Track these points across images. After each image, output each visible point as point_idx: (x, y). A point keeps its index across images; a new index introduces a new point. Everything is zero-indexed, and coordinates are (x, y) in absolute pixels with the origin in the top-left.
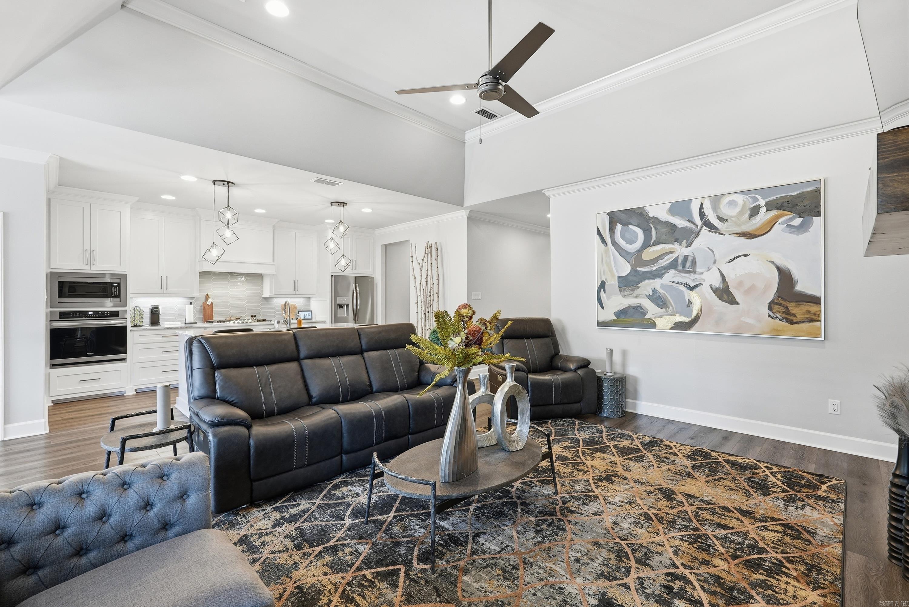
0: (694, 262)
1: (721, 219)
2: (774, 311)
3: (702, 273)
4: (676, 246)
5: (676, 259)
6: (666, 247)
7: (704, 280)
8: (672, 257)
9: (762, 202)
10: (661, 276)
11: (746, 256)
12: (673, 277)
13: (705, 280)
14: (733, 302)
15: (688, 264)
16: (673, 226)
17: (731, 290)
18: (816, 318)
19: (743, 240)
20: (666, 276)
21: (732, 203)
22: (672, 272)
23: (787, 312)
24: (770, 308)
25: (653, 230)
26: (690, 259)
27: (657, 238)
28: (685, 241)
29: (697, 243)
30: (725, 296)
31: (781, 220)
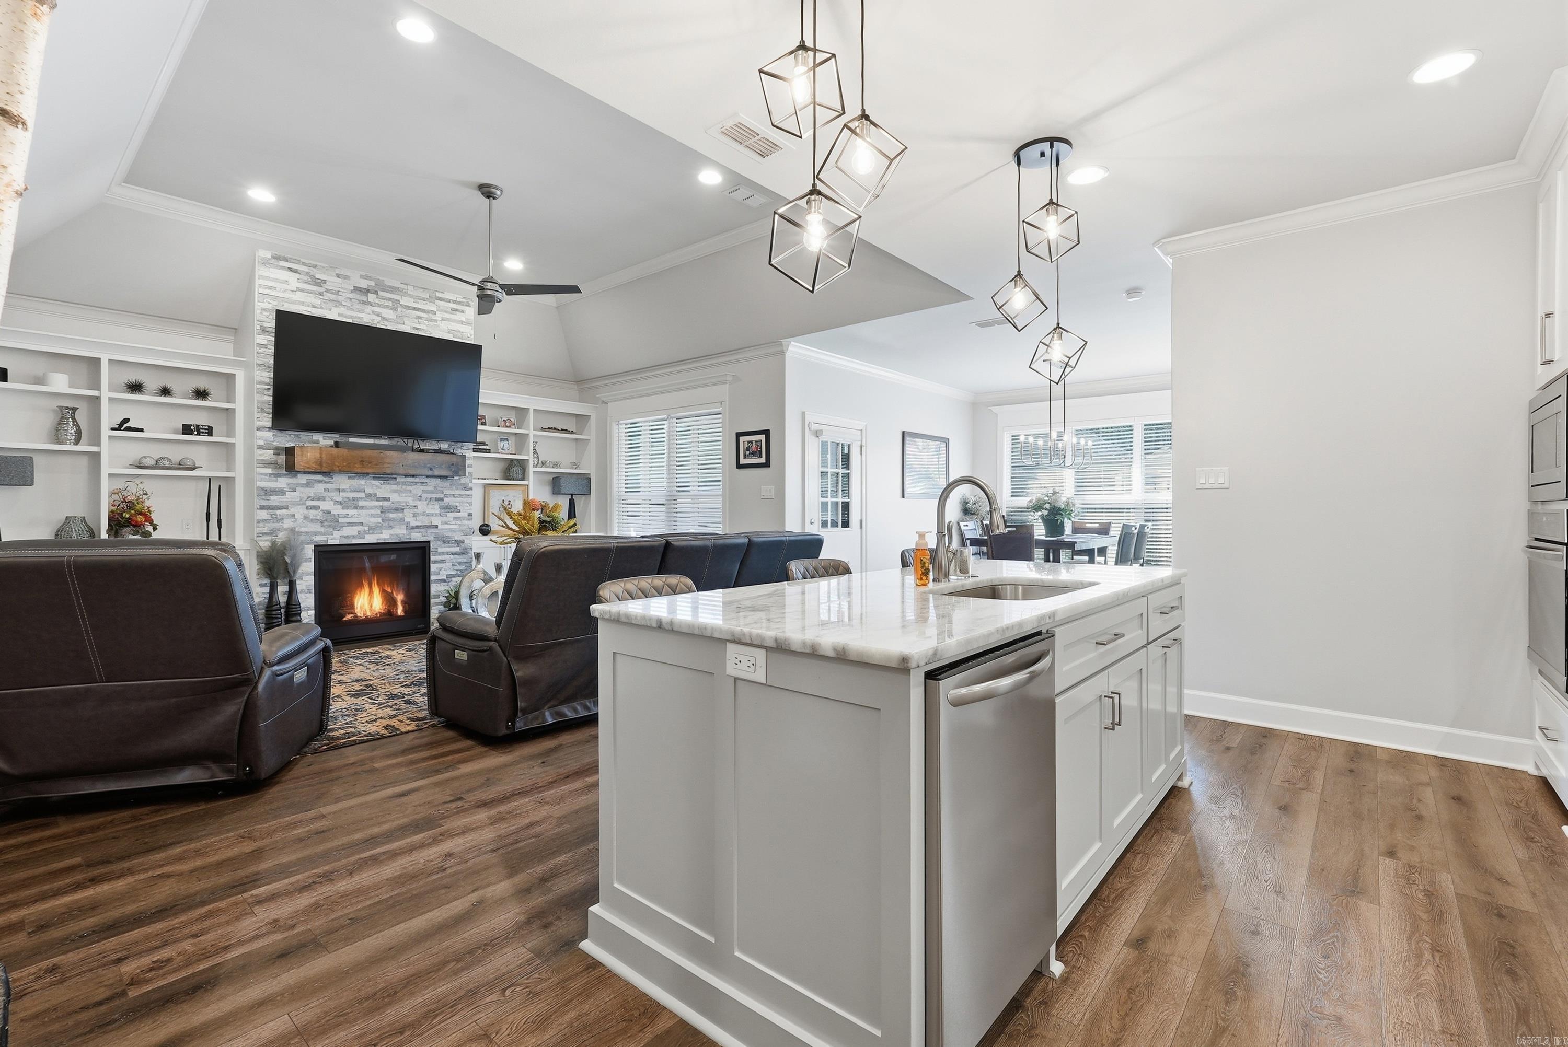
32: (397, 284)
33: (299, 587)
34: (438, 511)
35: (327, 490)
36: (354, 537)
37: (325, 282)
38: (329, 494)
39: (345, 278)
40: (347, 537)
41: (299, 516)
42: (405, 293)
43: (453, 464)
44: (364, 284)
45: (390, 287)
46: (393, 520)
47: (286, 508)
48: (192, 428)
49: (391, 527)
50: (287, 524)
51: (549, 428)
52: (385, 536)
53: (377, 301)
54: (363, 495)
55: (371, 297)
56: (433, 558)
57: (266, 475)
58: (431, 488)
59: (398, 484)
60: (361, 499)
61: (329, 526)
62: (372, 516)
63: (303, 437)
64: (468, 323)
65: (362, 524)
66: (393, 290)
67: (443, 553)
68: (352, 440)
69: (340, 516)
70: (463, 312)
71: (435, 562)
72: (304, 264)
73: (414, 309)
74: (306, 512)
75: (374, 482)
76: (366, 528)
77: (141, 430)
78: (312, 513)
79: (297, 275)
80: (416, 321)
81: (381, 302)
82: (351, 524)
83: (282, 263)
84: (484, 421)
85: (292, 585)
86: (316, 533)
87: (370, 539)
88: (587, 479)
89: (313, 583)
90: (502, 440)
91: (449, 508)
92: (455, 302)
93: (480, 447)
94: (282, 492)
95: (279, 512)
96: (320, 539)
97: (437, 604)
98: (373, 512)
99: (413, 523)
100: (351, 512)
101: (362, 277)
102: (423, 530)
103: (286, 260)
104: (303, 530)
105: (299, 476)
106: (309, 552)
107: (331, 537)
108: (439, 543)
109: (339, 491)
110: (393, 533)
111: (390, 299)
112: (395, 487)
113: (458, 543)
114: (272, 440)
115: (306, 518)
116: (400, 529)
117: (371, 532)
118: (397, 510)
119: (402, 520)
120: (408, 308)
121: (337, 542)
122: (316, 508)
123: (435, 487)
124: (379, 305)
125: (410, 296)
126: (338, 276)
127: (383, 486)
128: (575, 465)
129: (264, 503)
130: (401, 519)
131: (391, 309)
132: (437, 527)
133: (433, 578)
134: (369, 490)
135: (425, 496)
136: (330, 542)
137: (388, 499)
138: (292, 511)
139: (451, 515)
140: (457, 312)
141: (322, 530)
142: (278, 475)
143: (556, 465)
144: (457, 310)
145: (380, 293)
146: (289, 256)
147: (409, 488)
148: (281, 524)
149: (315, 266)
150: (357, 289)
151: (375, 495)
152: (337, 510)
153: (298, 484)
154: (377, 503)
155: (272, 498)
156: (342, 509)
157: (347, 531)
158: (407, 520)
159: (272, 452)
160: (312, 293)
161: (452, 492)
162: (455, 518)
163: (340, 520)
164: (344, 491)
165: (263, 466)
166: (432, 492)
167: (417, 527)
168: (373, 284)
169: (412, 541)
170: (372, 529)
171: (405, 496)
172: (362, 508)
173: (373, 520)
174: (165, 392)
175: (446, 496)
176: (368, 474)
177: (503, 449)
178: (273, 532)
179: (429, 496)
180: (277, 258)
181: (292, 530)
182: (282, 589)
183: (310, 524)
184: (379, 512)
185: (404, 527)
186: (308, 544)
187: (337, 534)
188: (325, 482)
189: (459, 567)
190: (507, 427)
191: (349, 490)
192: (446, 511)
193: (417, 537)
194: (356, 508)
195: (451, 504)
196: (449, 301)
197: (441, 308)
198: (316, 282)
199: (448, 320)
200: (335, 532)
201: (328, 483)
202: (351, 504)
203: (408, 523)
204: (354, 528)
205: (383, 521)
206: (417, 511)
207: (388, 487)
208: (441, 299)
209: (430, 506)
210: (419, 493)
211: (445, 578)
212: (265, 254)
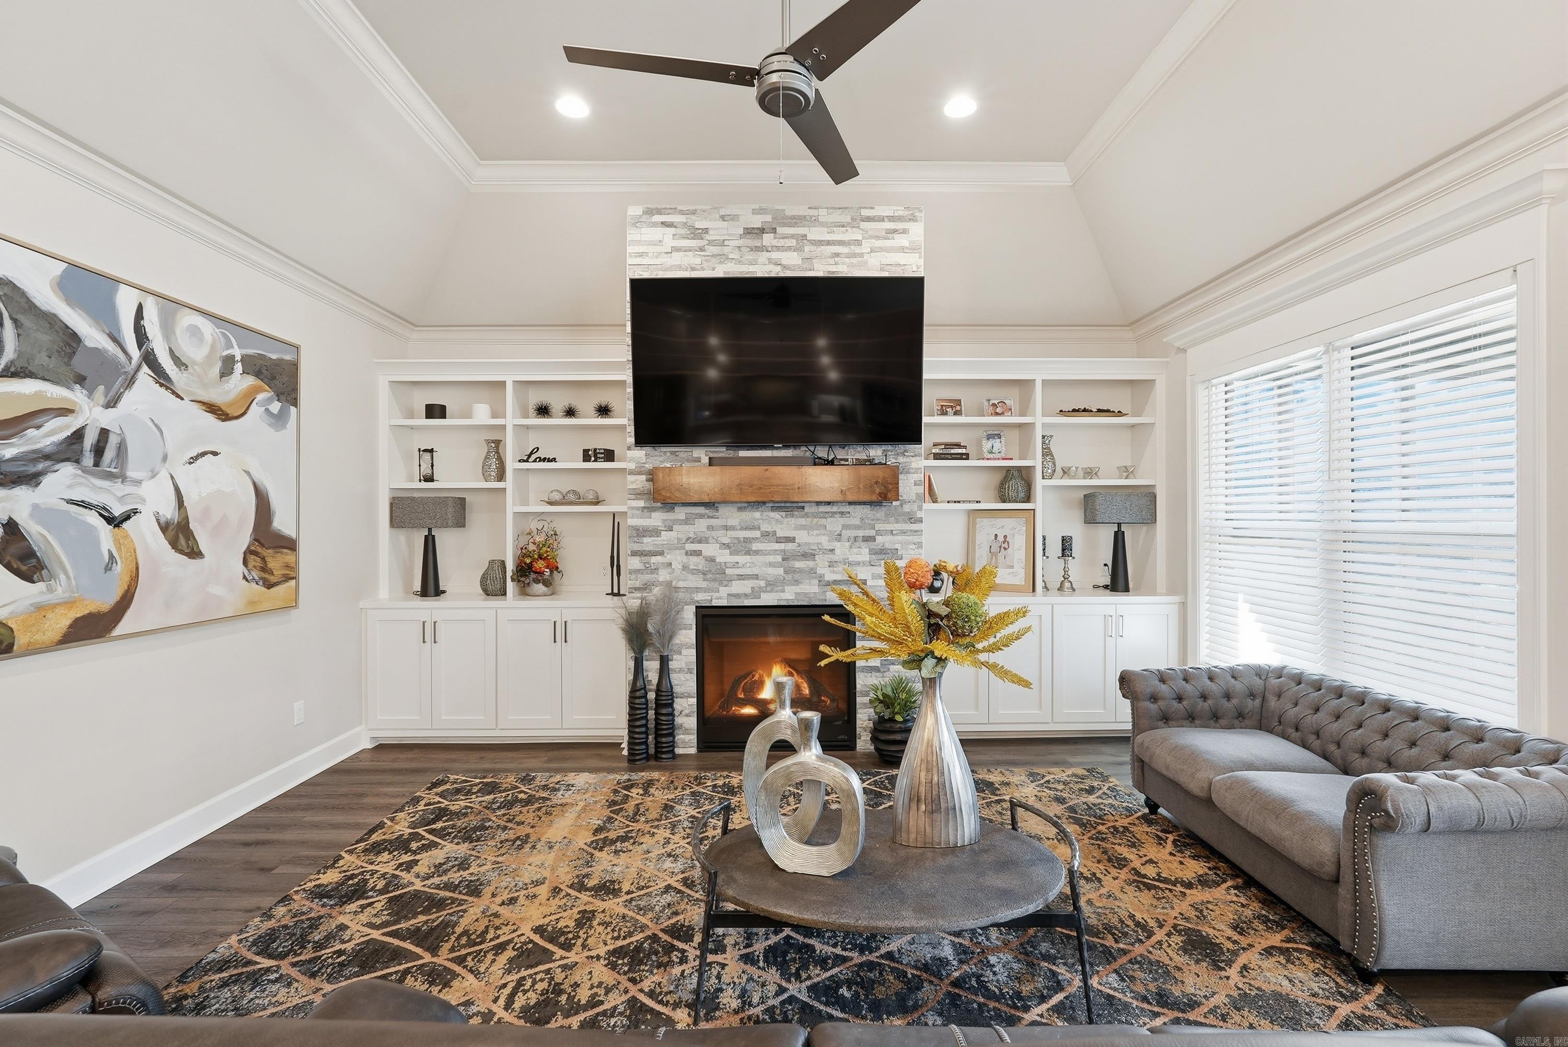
0: (122, 449)
1: (178, 362)
2: (250, 566)
3: (138, 482)
4: (77, 396)
5: (78, 435)
6: (54, 393)
7: (143, 501)
8: (67, 427)
9: (237, 353)
10: (32, 479)
11: (215, 454)
12: (70, 487)
13: (145, 501)
14: (194, 553)
15: (109, 454)
16: (72, 339)
17: (193, 526)
18: (293, 574)
19: (210, 418)
20: (48, 481)
21: (194, 331)
22: (67, 470)
23: (264, 569)
24: (245, 563)
25: (7, 322)
26: (113, 441)
27: (20, 354)
28: (101, 388)
29: (128, 398)
30: (182, 541)
31: (260, 397)
32: (802, 211)
33: (673, 665)
34: (867, 558)
35: (711, 528)
36: (746, 595)
37: (706, 231)
38: (714, 533)
39: (732, 220)
40: (737, 596)
41: (677, 566)
42: (814, 221)
43: (880, 483)
44: (756, 222)
45: (793, 217)
46: (801, 571)
47: (661, 553)
48: (590, 453)
49: (797, 582)
50: (663, 575)
51: (1074, 410)
52: (788, 596)
53: (775, 243)
54: (757, 534)
55: (768, 239)
57: (638, 508)
58: (856, 521)
59: (807, 516)
60: (755, 539)
61: (714, 580)
62: (771, 565)
63: (681, 455)
64: (913, 249)
65: (756, 577)
66: (797, 220)
69: (728, 565)
70: (905, 231)
72: (682, 212)
73: (828, 243)
74: (685, 559)
75: (772, 514)
76: (762, 583)
77: (554, 460)
78: (694, 561)
79: (672, 230)
80: (832, 261)
81: (781, 243)
82: (741, 577)
83: (658, 218)
85: (664, 661)
86: (698, 590)
87: (768, 599)
88: (1149, 495)
89: (694, 659)
90: (989, 437)
91: (883, 553)
92: (892, 219)
93: (953, 451)
94: (655, 532)
95: (654, 559)
96: (703, 598)
97: (865, 706)
98: (771, 558)
99: (830, 577)
100: (742, 559)
101: (755, 212)
103: (659, 212)
104: (681, 584)
105: (677, 509)
106: (689, 615)
107: (715, 595)
109: (726, 528)
110: (799, 591)
111: (792, 236)
112: (802, 521)
114: (644, 461)
115: (685, 568)
116: (810, 584)
117: (769, 589)
118: (806, 556)
119: (812, 571)
120: (820, 243)
121: (724, 603)
122: (698, 553)
123: (862, 519)
124: (778, 248)
125: (823, 225)
126: (723, 218)
127: (786, 520)
128: (1127, 472)
129: (636, 547)
130: (812, 569)
131: (794, 251)
134: (765, 527)
135: (847, 533)
136: (715, 603)
137: (791, 540)
138: (668, 558)
140: (896, 236)
141: (704, 584)
142: (651, 509)
143: (1090, 473)
144: (895, 231)
145: (780, 230)
146: (664, 206)
147: (824, 521)
148: (655, 576)
149: (694, 212)
150: (749, 232)
151: (775, 532)
152: (724, 557)
153: (675, 520)
154: (777, 546)
155: (645, 540)
156: (731, 554)
157: (739, 587)
158: (820, 571)
159: (644, 477)
160: (690, 251)
161: (889, 527)
163: (728, 571)
164: (733, 528)
165: (633, 497)
166: (857, 527)
168: (768, 218)
169: (828, 603)
170: (772, 585)
171: (817, 535)
172: (757, 552)
173: (771, 571)
174: (570, 413)
175: (879, 533)
176: (764, 503)
177: (991, 452)
178: (645, 587)
179: (852, 533)
180: (649, 212)
181: (669, 584)
182: (652, 668)
183: (690, 577)
184: (779, 558)
185: (816, 582)
186: (687, 604)
187: (724, 591)
188: (709, 517)
190: (997, 414)
191: (739, 527)
192: (880, 557)
194: (748, 553)
195: (888, 546)
196: (881, 219)
197: (869, 233)
198: (698, 233)
199: (881, 249)
200: (721, 588)
201: (712, 517)
202: (742, 547)
203: (822, 576)
204: (745, 582)
205: (786, 572)
206: (834, 558)
207: (792, 521)
208: (869, 219)
209: (855, 550)
210: (838, 528)
211: (879, 665)
212: (635, 211)
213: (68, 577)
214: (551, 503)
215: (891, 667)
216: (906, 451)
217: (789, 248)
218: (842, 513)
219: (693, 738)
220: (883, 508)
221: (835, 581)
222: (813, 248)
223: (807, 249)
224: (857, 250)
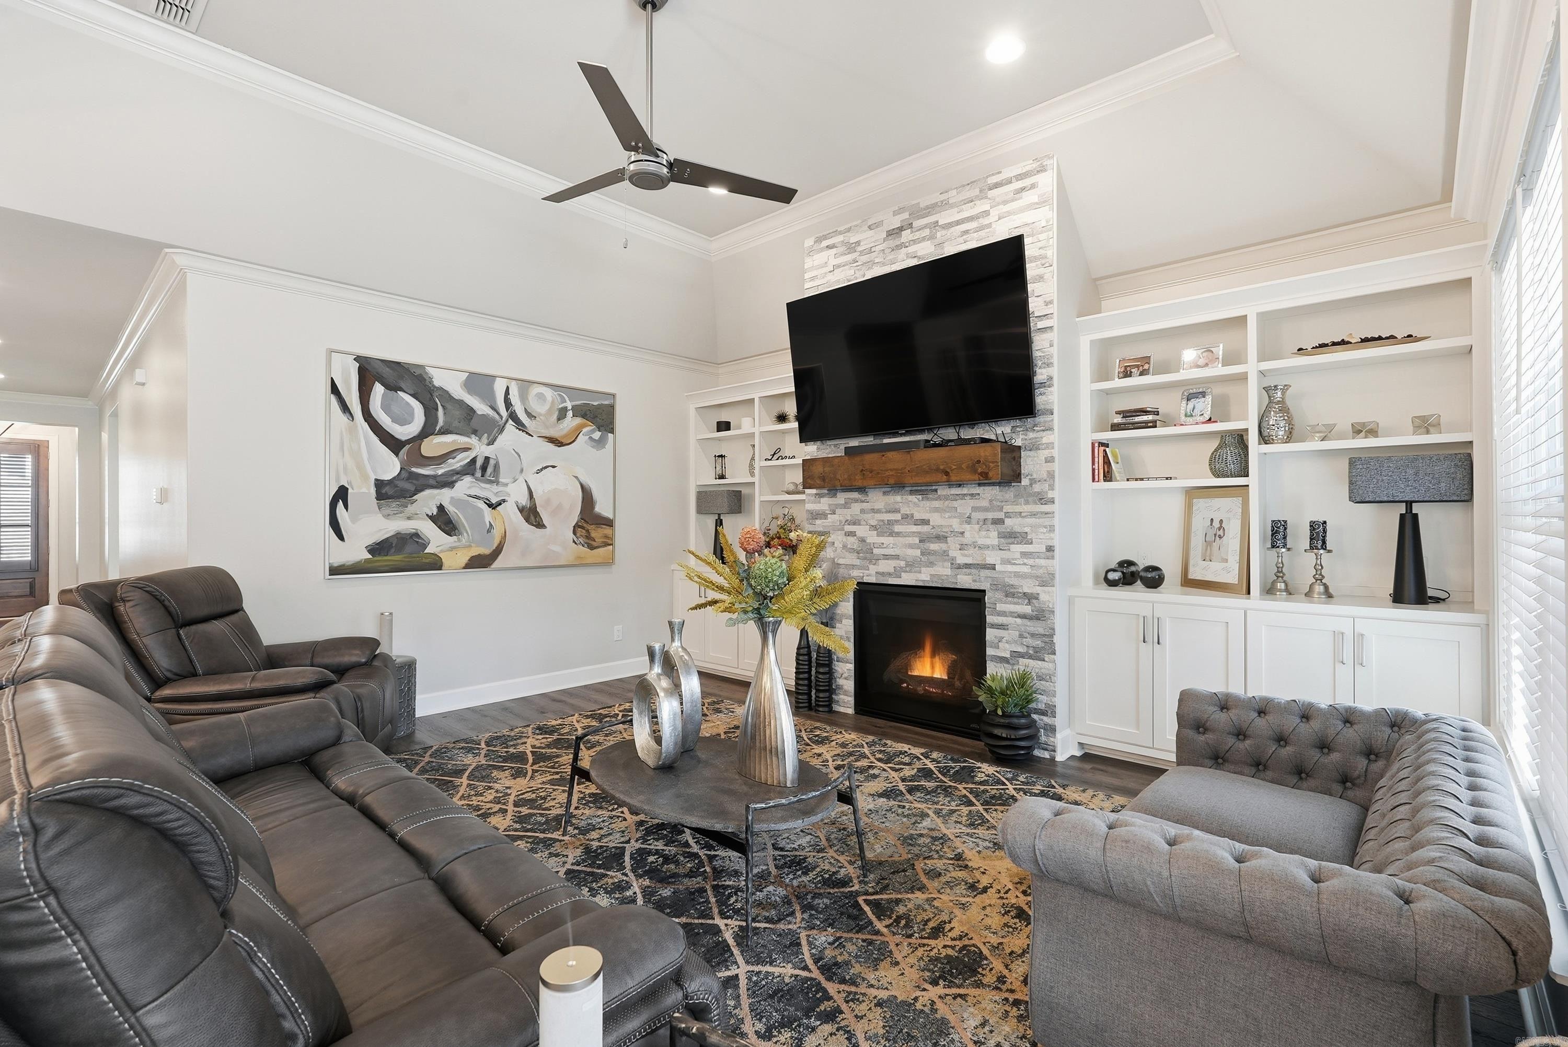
0: (496, 467)
1: (530, 415)
2: (578, 535)
3: (507, 485)
4: (473, 441)
5: (474, 461)
6: (461, 440)
7: (509, 495)
8: (469, 457)
9: (569, 405)
10: (450, 484)
11: (554, 467)
12: (469, 488)
14: (540, 525)
15: (490, 470)
16: (471, 411)
17: (539, 509)
18: (610, 542)
19: (551, 446)
20: (458, 485)
21: (541, 396)
22: (468, 479)
23: (588, 537)
24: (575, 533)
25: (440, 408)
26: (492, 462)
27: (445, 422)
28: (486, 435)
29: (501, 440)
30: (532, 518)
31: (585, 430)
32: (936, 198)
34: (995, 542)
35: (863, 511)
36: (890, 574)
37: (858, 244)
38: (865, 516)
39: (877, 227)
40: (883, 574)
41: (838, 545)
42: (945, 205)
43: (979, 462)
44: (896, 222)
45: (927, 207)
46: (934, 553)
47: (829, 534)
49: (931, 564)
51: (1322, 346)
53: (911, 237)
54: (898, 517)
55: (906, 235)
56: (990, 619)
57: (812, 495)
58: (985, 504)
59: (939, 498)
60: (897, 521)
61: (865, 558)
62: (911, 546)
65: (897, 557)
66: (931, 209)
67: (1003, 614)
68: (886, 441)
69: (875, 545)
70: (1033, 186)
71: (993, 626)
72: (841, 233)
73: (958, 223)
74: (844, 539)
75: (911, 498)
76: (903, 564)
77: (792, 458)
78: (850, 541)
79: (834, 251)
80: (961, 240)
81: (918, 235)
82: (886, 557)
83: (825, 243)
84: (1146, 367)
86: (853, 567)
87: (907, 579)
88: (1462, 455)
89: (852, 629)
90: (1187, 397)
91: (1012, 537)
92: (1020, 177)
93: (1137, 419)
96: (859, 575)
98: (910, 540)
99: (961, 560)
100: (886, 540)
101: (895, 213)
102: (974, 571)
103: (825, 237)
104: (841, 561)
106: (849, 590)
107: (870, 573)
108: (999, 595)
109: (874, 511)
111: (925, 227)
112: (937, 504)
113: (1030, 598)
115: (845, 547)
116: (943, 567)
117: (908, 569)
118: (939, 538)
119: (945, 553)
120: (951, 225)
121: (873, 580)
122: (852, 534)
123: (991, 501)
124: (914, 242)
125: (953, 206)
126: (870, 227)
127: (922, 503)
128: (1424, 424)
129: (811, 528)
130: (945, 551)
131: (928, 240)
132: (993, 567)
133: (990, 651)
134: (905, 510)
135: (977, 516)
137: (925, 522)
138: (833, 537)
139: (1017, 549)
140: (1024, 194)
141: (857, 562)
142: (821, 496)
143: (1364, 430)
144: (1023, 189)
145: (917, 224)
147: (955, 504)
149: (849, 230)
150: (890, 233)
151: (912, 516)
152: (872, 538)
153: (836, 505)
154: (915, 529)
155: (818, 522)
156: (878, 535)
157: (886, 566)
158: (952, 553)
160: (847, 264)
161: (1017, 509)
162: (1024, 554)
163: (876, 551)
164: (878, 511)
166: (986, 510)
167: (968, 566)
168: (906, 215)
169: (959, 587)
170: (911, 565)
171: (949, 517)
172: (898, 534)
173: (910, 552)
175: (1008, 516)
177: (1192, 416)
179: (981, 516)
180: (819, 240)
181: (834, 561)
183: (848, 555)
184: (917, 540)
185: (948, 564)
186: (848, 580)
187: (873, 569)
188: (861, 501)
189: (1029, 641)
190: (1197, 368)
191: (884, 510)
192: (1010, 540)
193: (965, 581)
194: (892, 534)
195: (1017, 529)
196: (1009, 181)
197: (997, 200)
198: (851, 248)
199: (1009, 213)
200: (871, 567)
201: (863, 502)
202: (885, 529)
203: (954, 559)
204: (890, 561)
205: (922, 554)
206: (965, 541)
207: (927, 504)
208: (997, 185)
209: (984, 533)
210: (968, 511)
211: (1008, 656)
212: (809, 242)
213: (467, 533)
214: (789, 493)
215: (1021, 660)
216: (1035, 425)
217: (924, 239)
218: (972, 495)
219: (851, 700)
220: (1012, 489)
221: (966, 564)
222: (944, 232)
223: (939, 235)
224: (985, 221)
